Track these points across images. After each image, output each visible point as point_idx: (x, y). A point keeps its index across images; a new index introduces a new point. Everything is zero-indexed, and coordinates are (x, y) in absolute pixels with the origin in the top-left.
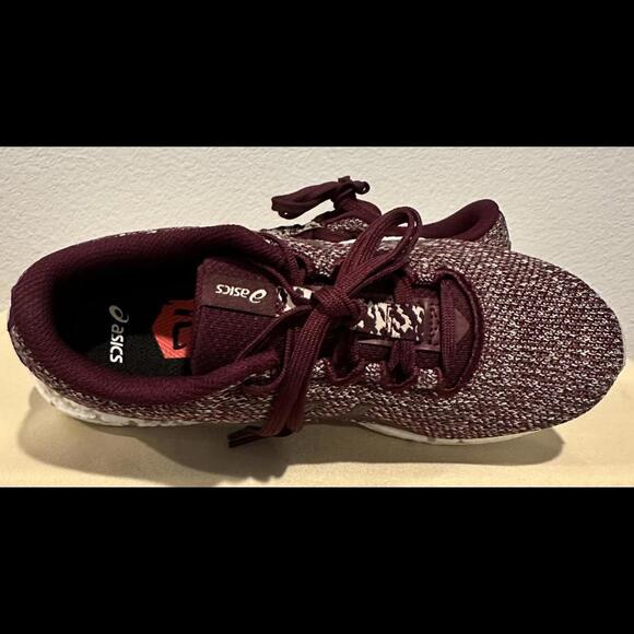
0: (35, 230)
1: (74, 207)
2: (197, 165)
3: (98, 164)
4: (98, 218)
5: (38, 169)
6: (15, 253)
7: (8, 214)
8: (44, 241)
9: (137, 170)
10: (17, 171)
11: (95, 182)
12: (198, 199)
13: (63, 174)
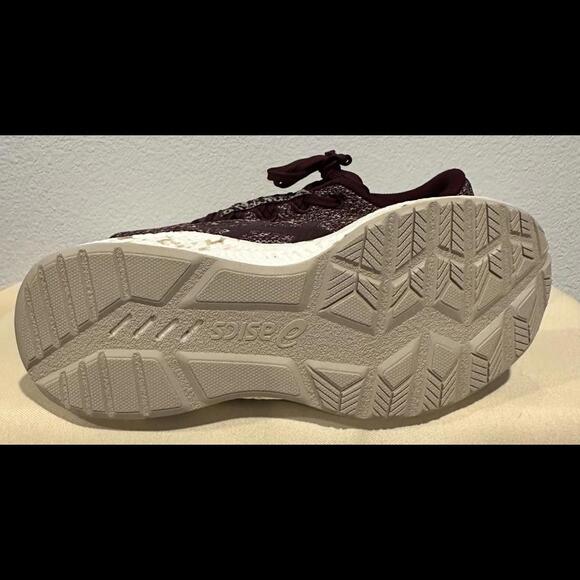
0: (58, 204)
2: (201, 146)
3: (114, 147)
5: (62, 152)
6: (41, 226)
8: (67, 214)
9: (149, 151)
10: (44, 153)
11: (113, 162)
12: (202, 176)
13: (83, 155)
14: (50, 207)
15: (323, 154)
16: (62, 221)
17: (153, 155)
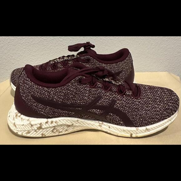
0: (12, 57)
1: (24, 50)
4: (32, 53)
7: (4, 52)
8: (15, 60)
10: (7, 39)
14: (9, 57)
15: (86, 43)
16: (14, 63)
17: (46, 40)
